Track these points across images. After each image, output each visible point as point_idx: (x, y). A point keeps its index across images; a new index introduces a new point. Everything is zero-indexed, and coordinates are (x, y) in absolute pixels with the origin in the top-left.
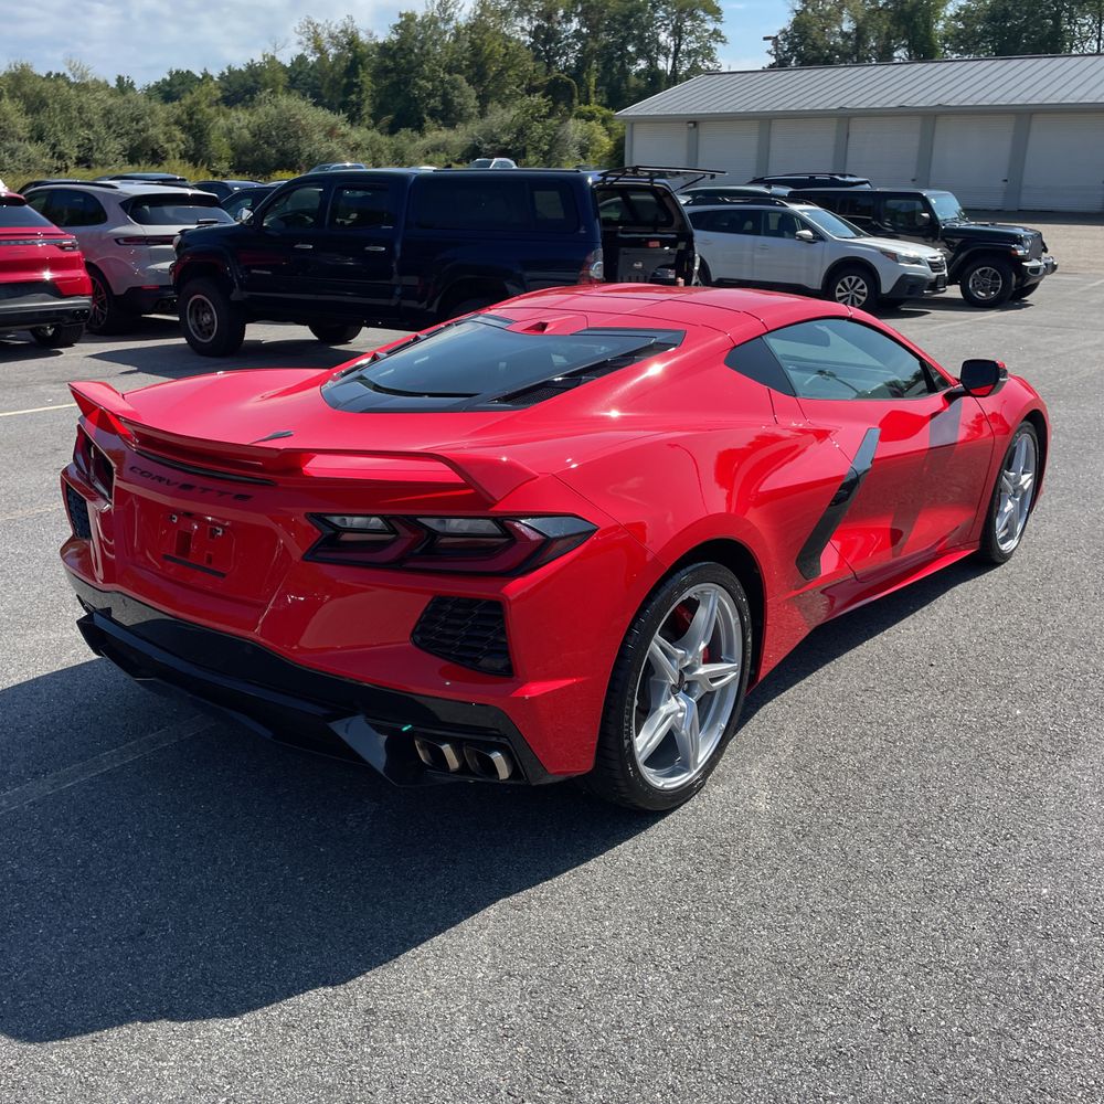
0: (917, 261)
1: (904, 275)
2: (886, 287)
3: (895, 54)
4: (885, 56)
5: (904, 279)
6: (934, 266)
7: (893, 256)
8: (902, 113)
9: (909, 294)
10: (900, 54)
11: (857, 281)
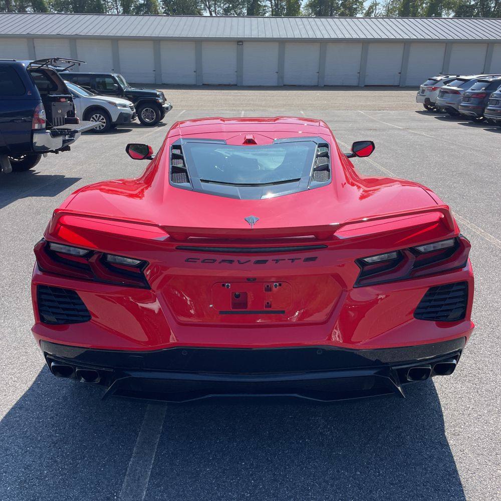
0: (125, 106)
1: (121, 113)
2: (114, 118)
3: (27, 10)
4: (22, 10)
5: (121, 114)
6: (131, 108)
7: (115, 105)
8: (59, 37)
9: (125, 121)
10: (28, 9)
11: (100, 116)
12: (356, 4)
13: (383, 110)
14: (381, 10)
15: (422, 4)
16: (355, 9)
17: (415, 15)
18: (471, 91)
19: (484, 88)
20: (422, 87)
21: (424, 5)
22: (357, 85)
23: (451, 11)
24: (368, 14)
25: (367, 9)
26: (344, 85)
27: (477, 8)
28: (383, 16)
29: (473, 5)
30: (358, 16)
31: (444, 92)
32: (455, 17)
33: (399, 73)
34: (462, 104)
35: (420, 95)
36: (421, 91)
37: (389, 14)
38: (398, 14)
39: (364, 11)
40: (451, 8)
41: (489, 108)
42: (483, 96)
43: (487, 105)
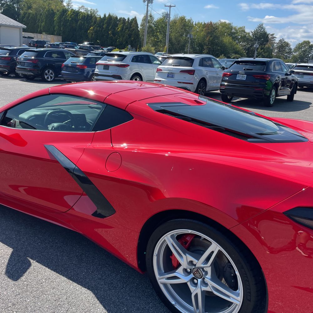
19: (8, 54)
41: (18, 67)
42: (10, 59)
43: (16, 65)
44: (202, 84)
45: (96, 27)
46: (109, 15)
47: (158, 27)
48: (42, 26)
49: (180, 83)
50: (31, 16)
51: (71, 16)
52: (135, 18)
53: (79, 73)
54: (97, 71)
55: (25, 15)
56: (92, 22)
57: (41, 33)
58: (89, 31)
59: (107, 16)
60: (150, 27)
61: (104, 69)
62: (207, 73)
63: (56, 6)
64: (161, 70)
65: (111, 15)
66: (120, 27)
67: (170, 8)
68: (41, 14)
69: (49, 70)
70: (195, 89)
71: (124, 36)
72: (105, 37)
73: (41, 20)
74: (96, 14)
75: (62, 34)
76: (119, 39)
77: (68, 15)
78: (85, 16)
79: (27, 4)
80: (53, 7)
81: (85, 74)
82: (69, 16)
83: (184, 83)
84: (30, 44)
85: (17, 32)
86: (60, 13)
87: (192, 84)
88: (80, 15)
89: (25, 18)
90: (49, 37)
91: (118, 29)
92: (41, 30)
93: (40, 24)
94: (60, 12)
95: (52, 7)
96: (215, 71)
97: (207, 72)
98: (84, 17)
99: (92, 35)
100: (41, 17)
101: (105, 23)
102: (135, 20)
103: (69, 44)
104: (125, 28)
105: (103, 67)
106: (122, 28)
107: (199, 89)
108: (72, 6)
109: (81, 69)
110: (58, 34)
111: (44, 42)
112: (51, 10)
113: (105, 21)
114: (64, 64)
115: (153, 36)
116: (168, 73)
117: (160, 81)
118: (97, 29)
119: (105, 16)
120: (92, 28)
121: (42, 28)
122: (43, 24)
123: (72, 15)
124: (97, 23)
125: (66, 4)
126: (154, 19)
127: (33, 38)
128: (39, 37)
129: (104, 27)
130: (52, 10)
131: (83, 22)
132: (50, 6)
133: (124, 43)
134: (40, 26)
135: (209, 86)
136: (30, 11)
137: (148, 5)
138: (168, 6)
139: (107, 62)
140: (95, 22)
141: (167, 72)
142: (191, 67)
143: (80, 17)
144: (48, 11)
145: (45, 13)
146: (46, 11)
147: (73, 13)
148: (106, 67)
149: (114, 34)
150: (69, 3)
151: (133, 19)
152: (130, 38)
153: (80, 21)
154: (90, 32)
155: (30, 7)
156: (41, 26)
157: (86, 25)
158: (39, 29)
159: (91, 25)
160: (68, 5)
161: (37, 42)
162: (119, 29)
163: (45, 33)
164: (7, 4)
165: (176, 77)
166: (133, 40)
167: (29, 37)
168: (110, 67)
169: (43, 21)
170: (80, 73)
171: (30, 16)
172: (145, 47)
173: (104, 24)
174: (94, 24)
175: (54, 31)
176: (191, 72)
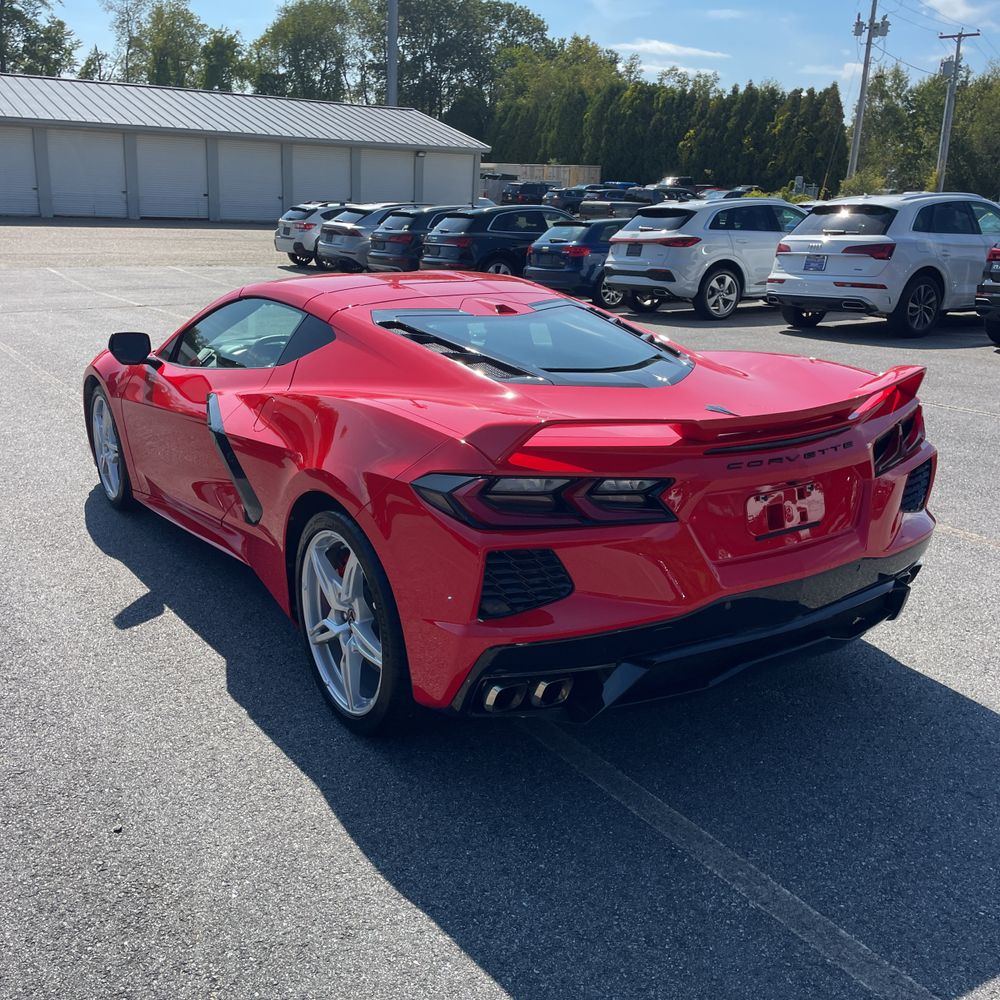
12: (56, 53)
13: (217, 265)
14: (111, 68)
15: (189, 66)
16: (57, 62)
17: (180, 84)
18: (384, 231)
19: (406, 227)
20: (284, 224)
21: (194, 67)
22: (125, 216)
23: (247, 83)
24: (87, 74)
25: (83, 64)
26: (97, 215)
27: (292, 81)
28: (119, 80)
29: (284, 75)
30: (65, 75)
31: (330, 233)
32: (255, 94)
33: (205, 195)
34: (372, 253)
35: (282, 237)
36: (281, 228)
37: (129, 76)
38: (148, 79)
39: (77, 69)
40: (247, 78)
41: (425, 259)
42: (410, 239)
43: (421, 255)
44: (922, 287)
45: (704, 129)
46: (750, 88)
47: (920, 108)
48: (549, 140)
49: (842, 285)
50: (523, 113)
51: (632, 102)
52: (835, 86)
53: (567, 269)
54: (611, 261)
55: (506, 113)
56: (694, 115)
57: (544, 161)
58: (681, 143)
59: (742, 90)
60: (890, 110)
61: (629, 254)
62: (944, 251)
63: (594, 78)
64: (787, 249)
65: (757, 85)
66: (782, 121)
67: (959, 42)
68: (549, 107)
69: (498, 265)
70: (895, 302)
71: (791, 149)
72: (729, 156)
73: (547, 124)
74: (713, 89)
75: (601, 160)
76: (775, 158)
77: (625, 102)
78: (674, 99)
79: (516, 80)
80: (585, 82)
81: (584, 272)
82: (625, 105)
83: (854, 285)
84: (505, 194)
85: (466, 163)
86: (602, 99)
87: (883, 287)
88: (658, 98)
89: (508, 121)
90: (565, 171)
91: (774, 127)
92: (545, 151)
93: (543, 135)
94: (602, 93)
95: (583, 82)
96: (983, 244)
97: (945, 248)
98: (670, 101)
99: (691, 154)
100: (549, 114)
101: (732, 114)
102: (832, 93)
103: (616, 186)
104: (798, 123)
105: (625, 247)
106: (789, 122)
107: (911, 305)
108: (641, 71)
109: (575, 257)
110: (593, 162)
111: (544, 188)
112: (576, 92)
113: (735, 108)
114: (534, 245)
115: (901, 139)
116: (808, 256)
117: (781, 281)
118: (706, 136)
119: (735, 90)
120: (692, 131)
121: (549, 145)
122: (552, 134)
123: (636, 99)
124: (708, 116)
125: (624, 69)
126: (910, 84)
127: (514, 178)
128: (536, 173)
129: (730, 125)
130: (581, 92)
131: (665, 118)
132: (579, 80)
133: (789, 171)
134: (542, 140)
135: (954, 294)
136: (522, 101)
137: (869, 44)
138: (953, 37)
139: (639, 232)
140: (702, 115)
141: (804, 255)
142: (884, 233)
143: (658, 103)
144: (569, 95)
145: (561, 102)
146: (564, 95)
147: (639, 93)
148: (635, 247)
149: (758, 145)
150: (631, 66)
151: (827, 91)
152: (812, 152)
153: (658, 113)
154: (683, 146)
155: (521, 91)
156: (546, 142)
157: (675, 124)
158: (541, 150)
159: (689, 125)
160: (629, 71)
161: (526, 188)
162: (779, 127)
163: (555, 159)
164: (464, 87)
165: (831, 267)
166: (820, 158)
167: (506, 177)
168: (645, 248)
169: (553, 127)
170: (569, 269)
171: (518, 115)
172: (851, 176)
173: (731, 117)
174: (699, 121)
175: (582, 151)
176: (882, 252)
